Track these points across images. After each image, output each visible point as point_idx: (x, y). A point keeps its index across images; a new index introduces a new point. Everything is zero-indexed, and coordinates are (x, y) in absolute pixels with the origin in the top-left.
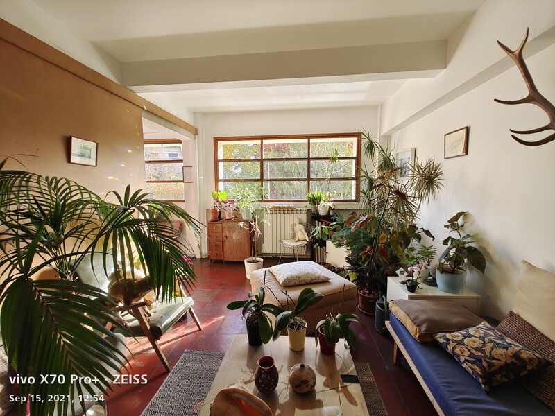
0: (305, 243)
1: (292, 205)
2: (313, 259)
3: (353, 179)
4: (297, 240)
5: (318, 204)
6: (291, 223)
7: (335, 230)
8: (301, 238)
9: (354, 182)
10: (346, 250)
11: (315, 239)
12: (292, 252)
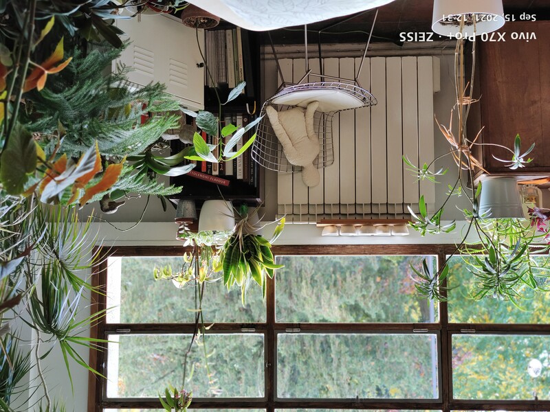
0: (280, 99)
1: (330, 235)
2: (254, 41)
3: (116, 329)
4: (312, 109)
5: (234, 239)
6: (331, 171)
7: (176, 147)
8: (296, 115)
9: (113, 317)
10: (130, 76)
11: (245, 115)
12: (331, 64)
